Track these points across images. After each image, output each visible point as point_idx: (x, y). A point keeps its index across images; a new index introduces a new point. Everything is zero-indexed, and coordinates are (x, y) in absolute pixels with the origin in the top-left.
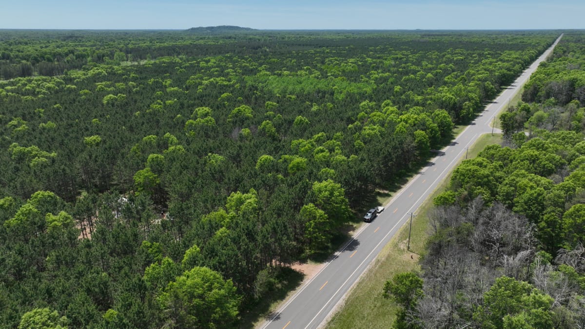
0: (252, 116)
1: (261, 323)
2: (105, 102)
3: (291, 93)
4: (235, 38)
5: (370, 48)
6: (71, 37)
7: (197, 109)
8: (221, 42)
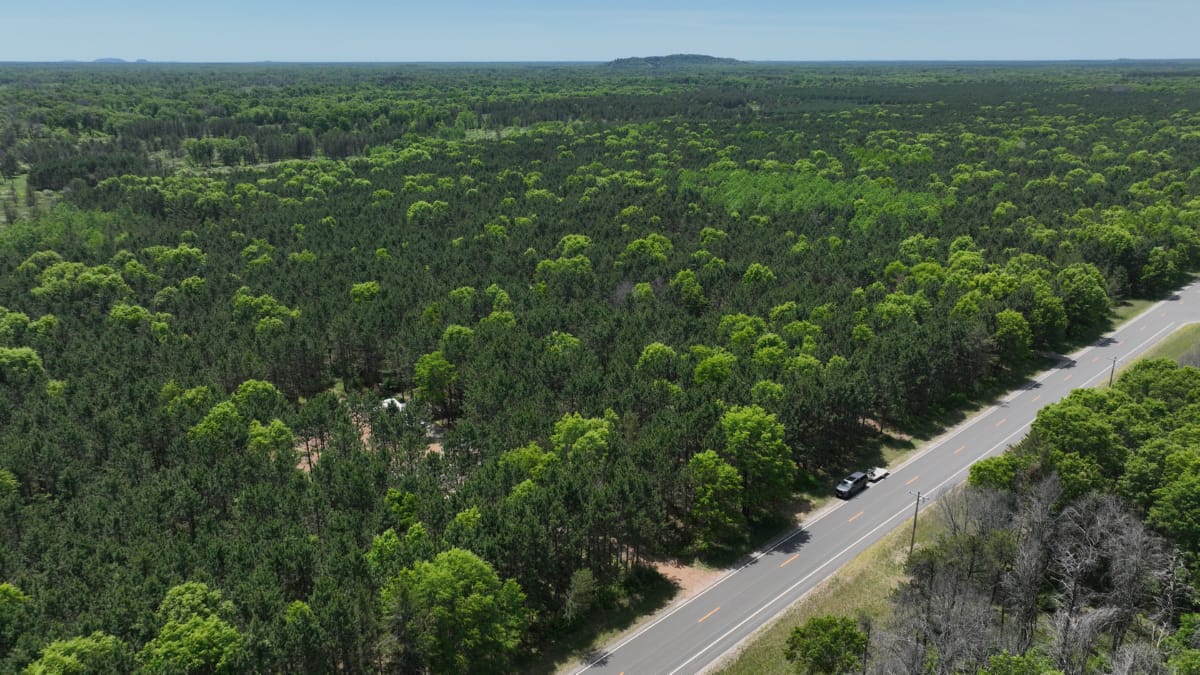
0: (665, 257)
1: (570, 667)
2: (410, 214)
3: (763, 212)
4: (696, 82)
5: (983, 107)
6: (394, 79)
7: (565, 238)
8: (666, 90)
